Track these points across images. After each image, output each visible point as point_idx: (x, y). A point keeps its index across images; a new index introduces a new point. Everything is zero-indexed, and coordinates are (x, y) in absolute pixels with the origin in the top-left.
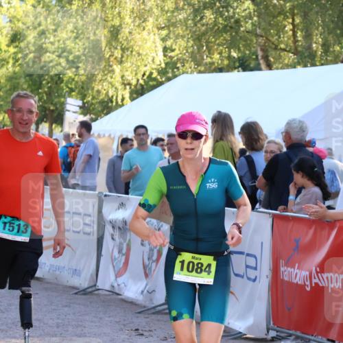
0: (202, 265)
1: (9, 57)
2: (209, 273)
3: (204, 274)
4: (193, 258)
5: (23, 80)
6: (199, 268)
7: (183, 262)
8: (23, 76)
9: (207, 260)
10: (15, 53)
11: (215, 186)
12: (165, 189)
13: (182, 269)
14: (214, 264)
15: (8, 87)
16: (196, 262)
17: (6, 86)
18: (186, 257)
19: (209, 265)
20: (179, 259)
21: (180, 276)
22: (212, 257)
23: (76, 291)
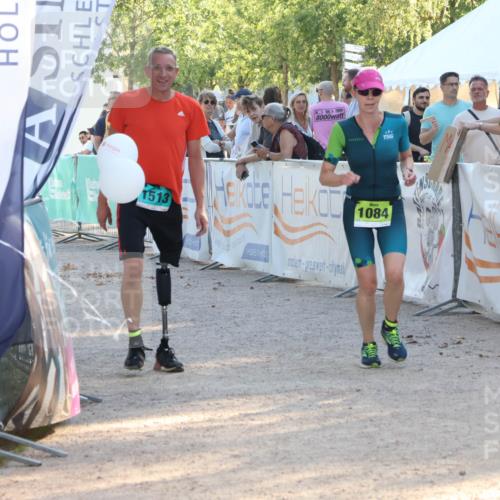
0: (379, 210)
2: (386, 216)
3: (382, 218)
4: (371, 205)
6: (376, 214)
7: (361, 210)
9: (384, 205)
11: (391, 137)
12: (343, 142)
13: (361, 216)
14: (390, 209)
16: (373, 208)
18: (364, 204)
19: (386, 210)
20: (358, 207)
21: (360, 222)
22: (388, 202)
23: (340, 293)
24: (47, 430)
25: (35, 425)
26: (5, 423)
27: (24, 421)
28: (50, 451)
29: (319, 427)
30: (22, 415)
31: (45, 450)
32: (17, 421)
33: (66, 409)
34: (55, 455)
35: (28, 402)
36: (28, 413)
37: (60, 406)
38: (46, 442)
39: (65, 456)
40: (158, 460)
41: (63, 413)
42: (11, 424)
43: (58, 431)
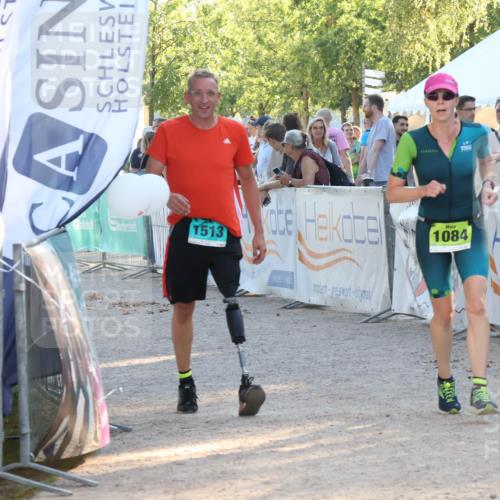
1: (294, 22)
5: (313, 52)
8: (314, 46)
10: (301, 16)
15: (296, 62)
17: (293, 61)
23: (366, 318)
24: (78, 460)
25: (66, 455)
26: (36, 453)
27: (55, 452)
28: (80, 481)
29: (349, 452)
30: (52, 446)
31: (75, 480)
32: (48, 451)
33: (96, 439)
34: (85, 484)
35: (58, 433)
36: (59, 443)
37: (91, 436)
38: (77, 472)
39: (96, 485)
40: (189, 487)
41: (94, 443)
42: (42, 455)
43: (89, 462)
